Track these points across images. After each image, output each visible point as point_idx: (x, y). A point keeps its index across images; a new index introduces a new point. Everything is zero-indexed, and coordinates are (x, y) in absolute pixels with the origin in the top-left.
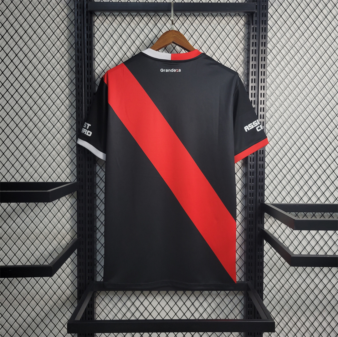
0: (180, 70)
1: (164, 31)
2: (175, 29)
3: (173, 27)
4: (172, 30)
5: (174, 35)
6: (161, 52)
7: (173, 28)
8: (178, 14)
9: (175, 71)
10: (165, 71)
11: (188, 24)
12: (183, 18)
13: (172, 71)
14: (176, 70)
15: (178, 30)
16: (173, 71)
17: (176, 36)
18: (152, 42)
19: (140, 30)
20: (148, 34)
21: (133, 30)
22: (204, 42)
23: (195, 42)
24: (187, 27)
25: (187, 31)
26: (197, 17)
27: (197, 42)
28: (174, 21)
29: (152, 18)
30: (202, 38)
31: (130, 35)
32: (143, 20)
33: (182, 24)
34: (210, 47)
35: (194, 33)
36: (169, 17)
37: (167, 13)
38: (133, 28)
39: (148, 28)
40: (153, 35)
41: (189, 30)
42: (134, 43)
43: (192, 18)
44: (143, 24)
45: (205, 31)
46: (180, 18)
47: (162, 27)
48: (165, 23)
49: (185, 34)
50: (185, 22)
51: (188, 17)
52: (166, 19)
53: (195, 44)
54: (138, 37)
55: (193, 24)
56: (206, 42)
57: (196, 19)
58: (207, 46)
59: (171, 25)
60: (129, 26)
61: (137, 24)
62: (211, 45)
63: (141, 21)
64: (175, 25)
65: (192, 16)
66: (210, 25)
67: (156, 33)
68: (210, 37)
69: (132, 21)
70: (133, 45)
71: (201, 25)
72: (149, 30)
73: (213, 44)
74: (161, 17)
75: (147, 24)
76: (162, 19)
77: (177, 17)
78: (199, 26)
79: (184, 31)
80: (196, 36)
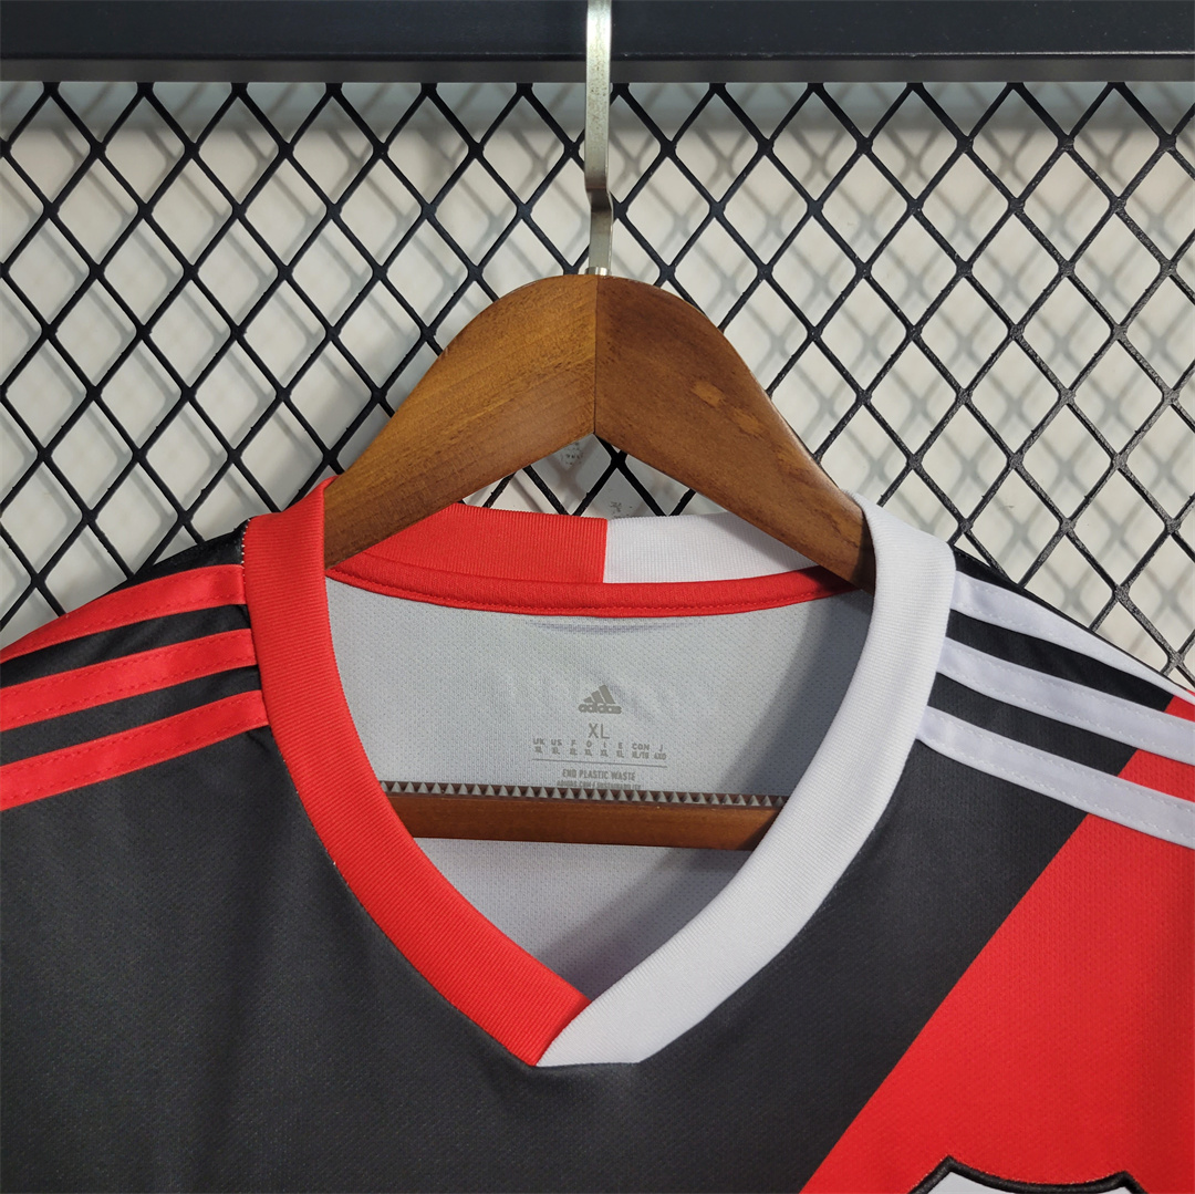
1: (507, 276)
2: (637, 267)
4: (592, 277)
8: (671, 97)
12: (719, 154)
15: (667, 273)
18: (378, 395)
19: (255, 267)
20: (336, 310)
21: (177, 268)
22: (954, 394)
23: (852, 397)
24: (764, 235)
25: (764, 283)
26: (874, 134)
27: (875, 393)
28: (623, 177)
29: (380, 151)
30: (925, 353)
31: (144, 323)
32: (286, 164)
33: (705, 208)
34: (1021, 451)
35: (841, 296)
36: (561, 135)
37: (543, 90)
38: (186, 254)
39: (337, 255)
40: (394, 326)
41: (778, 273)
42: (188, 407)
43: (819, 142)
44: (293, 208)
45: (963, 282)
46: (680, 151)
47: (495, 238)
48: (524, 200)
49: (743, 311)
50: (735, 191)
51: (768, 138)
52: (535, 156)
53: (847, 418)
54: (236, 347)
55: (828, 211)
56: (970, 395)
57: (864, 158)
58: (983, 449)
59: (583, 215)
60: (143, 226)
61: (224, 207)
62: (1033, 432)
63: (270, 183)
64: (629, 214)
65: (818, 125)
66: (1013, 216)
67: (425, 298)
68: (1013, 344)
69: (178, 181)
70: (177, 420)
71: (915, 216)
72: (347, 267)
73: (1047, 416)
74: (478, 139)
75: (333, 211)
76: (487, 153)
77: (656, 132)
78: (893, 226)
79: (727, 281)
80: (864, 335)
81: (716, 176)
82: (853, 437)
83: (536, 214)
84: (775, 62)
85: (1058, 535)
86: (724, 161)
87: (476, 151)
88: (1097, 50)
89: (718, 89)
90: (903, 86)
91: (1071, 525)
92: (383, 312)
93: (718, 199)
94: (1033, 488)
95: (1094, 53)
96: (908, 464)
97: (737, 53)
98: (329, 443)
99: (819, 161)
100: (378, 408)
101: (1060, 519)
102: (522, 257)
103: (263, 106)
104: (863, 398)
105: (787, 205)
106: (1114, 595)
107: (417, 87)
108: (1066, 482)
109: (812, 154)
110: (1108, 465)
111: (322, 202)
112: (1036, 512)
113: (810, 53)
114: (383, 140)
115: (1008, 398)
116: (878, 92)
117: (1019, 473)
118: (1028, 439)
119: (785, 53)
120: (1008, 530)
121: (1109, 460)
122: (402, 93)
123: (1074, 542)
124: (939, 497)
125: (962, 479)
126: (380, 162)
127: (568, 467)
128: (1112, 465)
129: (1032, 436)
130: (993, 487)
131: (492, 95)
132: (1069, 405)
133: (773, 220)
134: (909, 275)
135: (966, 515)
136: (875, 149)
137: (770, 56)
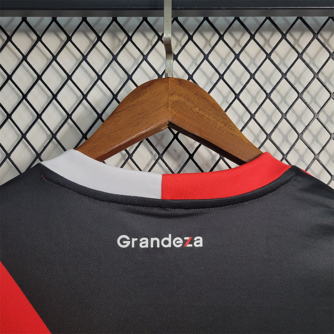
0: (199, 242)
1: (141, 78)
2: (181, 74)
3: (172, 65)
4: (167, 78)
5: (175, 98)
6: (117, 166)
7: (172, 71)
8: (191, 21)
9: (178, 242)
10: (137, 243)
11: (224, 55)
12: (206, 39)
13: (166, 242)
14: (185, 241)
15: (191, 77)
16: (169, 245)
17: (182, 99)
18: (100, 116)
19: (60, 75)
20: (86, 89)
21: (36, 76)
22: (281, 115)
23: (249, 116)
24: (220, 65)
25: (221, 80)
26: (255, 33)
27: (256, 115)
28: (176, 46)
29: (99, 39)
30: (272, 102)
31: (25, 94)
32: (69, 43)
33: (202, 56)
34: (302, 133)
35: (245, 84)
36: (157, 33)
37: (151, 19)
38: (38, 72)
39: (86, 71)
40: (104, 94)
41: (225, 77)
42: (39, 120)
43: (238, 35)
44: (72, 57)
45: (284, 80)
46: (195, 38)
47: (136, 66)
48: (145, 54)
49: (214, 89)
50: (212, 51)
51: (222, 34)
52: (148, 40)
53: (248, 122)
54: (54, 101)
55: (241, 57)
56: (286, 115)
57: (252, 41)
58: (289, 132)
59: (163, 58)
60: (24, 62)
61: (50, 57)
62: (306, 127)
63: (65, 49)
64: (178, 59)
65: (238, 30)
66: (299, 59)
67: (114, 85)
68: (300, 99)
69: (35, 48)
70: (36, 124)
71: (268, 59)
72: (89, 75)
73: (310, 122)
74: (130, 35)
75: (85, 58)
76: (133, 39)
77: (187, 32)
78: (261, 62)
79: (209, 79)
80: (252, 96)
81: (205, 46)
82: (249, 128)
83: (149, 58)
84: (226, 10)
85: (314, 159)
86: (208, 41)
87: (130, 39)
88: (328, 7)
89: (206, 19)
90: (264, 18)
91: (318, 156)
92: (101, 90)
93: (206, 53)
94: (306, 145)
95: (327, 7)
96: (267, 137)
97: (214, 8)
98: (84, 132)
99: (237, 41)
100: (100, 120)
101: (315, 154)
102: (144, 72)
103: (62, 24)
104: (252, 116)
105: (228, 55)
106: (331, 178)
107: (111, 18)
108: (315, 142)
109: (235, 39)
110: (329, 137)
111: (81, 55)
112: (306, 151)
113: (237, 8)
114: (100, 35)
115: (297, 116)
116: (256, 20)
117: (302, 140)
118: (304, 129)
119: (229, 7)
120: (297, 157)
121: (330, 136)
122: (106, 20)
123: (319, 162)
124: (276, 147)
125: (283, 141)
126: (99, 42)
127: (159, 138)
128: (331, 137)
129: (305, 128)
130: (293, 144)
131: (135, 21)
132: (317, 118)
133: (223, 60)
134: (266, 77)
135: (285, 153)
136: (256, 38)
137: (224, 8)
